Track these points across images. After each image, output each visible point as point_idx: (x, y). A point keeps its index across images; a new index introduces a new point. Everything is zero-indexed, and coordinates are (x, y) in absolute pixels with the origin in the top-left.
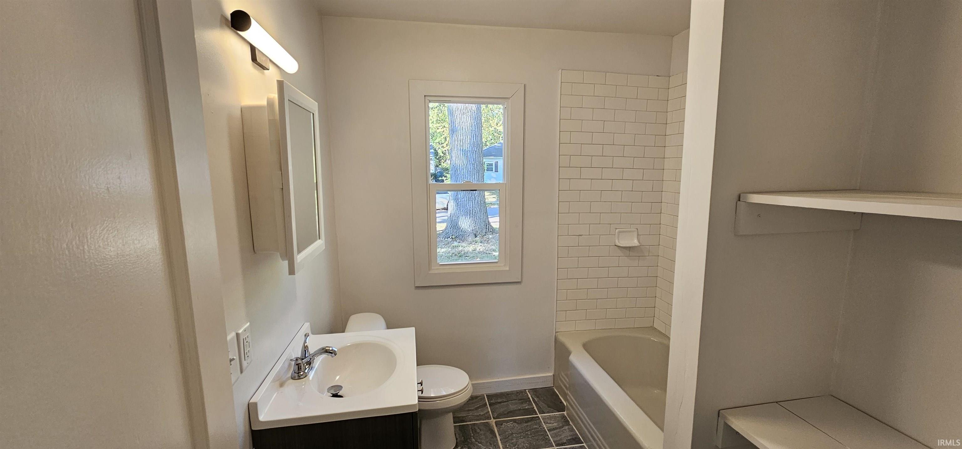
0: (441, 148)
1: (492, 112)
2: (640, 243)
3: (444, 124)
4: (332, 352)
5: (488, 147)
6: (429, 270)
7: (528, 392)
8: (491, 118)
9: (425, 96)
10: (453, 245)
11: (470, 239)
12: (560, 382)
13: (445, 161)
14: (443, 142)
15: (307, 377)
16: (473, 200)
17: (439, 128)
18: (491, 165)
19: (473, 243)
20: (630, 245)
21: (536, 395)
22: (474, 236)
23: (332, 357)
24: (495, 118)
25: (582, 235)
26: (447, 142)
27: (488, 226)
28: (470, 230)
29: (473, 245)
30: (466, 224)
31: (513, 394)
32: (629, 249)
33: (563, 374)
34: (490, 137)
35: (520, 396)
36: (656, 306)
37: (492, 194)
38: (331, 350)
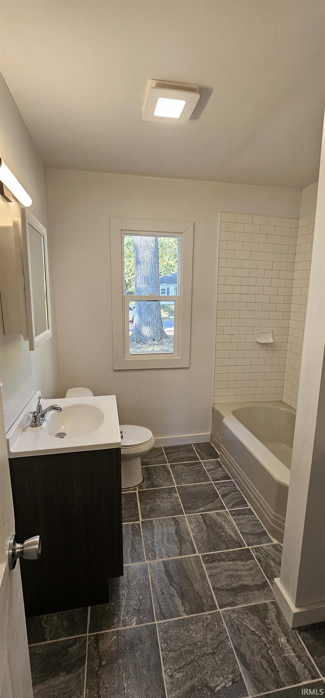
0: (127, 276)
1: (165, 250)
2: (274, 341)
3: (130, 259)
4: (59, 409)
5: (162, 276)
6: (124, 358)
7: (193, 446)
8: (164, 255)
9: (121, 230)
10: (137, 346)
11: (150, 342)
12: (215, 439)
13: (131, 287)
14: (129, 272)
15: (41, 426)
16: (152, 314)
17: (126, 262)
18: (164, 290)
19: (152, 345)
20: (267, 342)
21: (198, 448)
22: (152, 340)
23: (59, 412)
24: (167, 255)
25: (233, 335)
26: (132, 273)
27: (162, 333)
28: (149, 336)
29: (152, 347)
30: (146, 331)
31: (182, 447)
32: (266, 344)
33: (218, 433)
34: (164, 269)
35: (187, 448)
36: (284, 386)
37: (165, 311)
38: (58, 408)
